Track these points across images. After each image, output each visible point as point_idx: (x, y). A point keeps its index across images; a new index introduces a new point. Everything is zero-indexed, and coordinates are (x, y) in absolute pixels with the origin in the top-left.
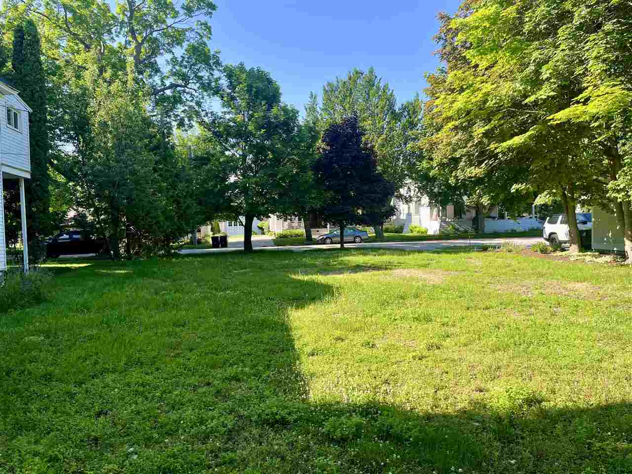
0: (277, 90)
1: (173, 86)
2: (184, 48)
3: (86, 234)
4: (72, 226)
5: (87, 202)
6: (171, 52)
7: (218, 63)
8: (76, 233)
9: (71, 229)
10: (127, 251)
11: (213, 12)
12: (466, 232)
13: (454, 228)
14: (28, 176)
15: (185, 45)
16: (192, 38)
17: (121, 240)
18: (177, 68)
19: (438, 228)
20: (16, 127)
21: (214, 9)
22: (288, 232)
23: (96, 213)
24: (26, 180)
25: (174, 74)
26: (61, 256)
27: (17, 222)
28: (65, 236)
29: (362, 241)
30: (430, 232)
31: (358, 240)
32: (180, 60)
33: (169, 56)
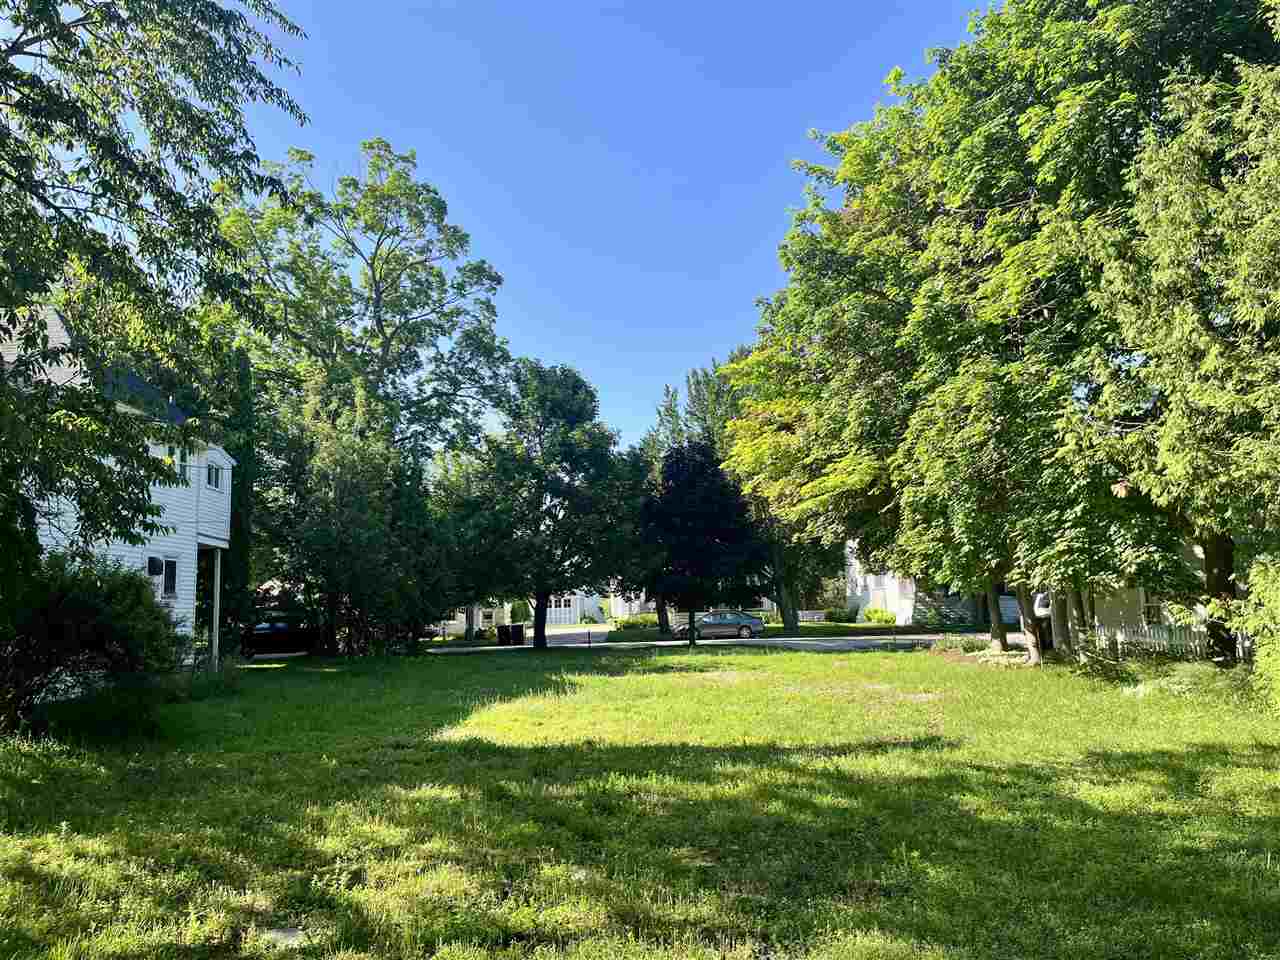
0: (591, 395)
1: (436, 393)
2: (454, 340)
3: (293, 622)
4: (274, 609)
5: (294, 576)
6: (434, 345)
7: (506, 358)
8: (278, 619)
9: (274, 614)
10: (348, 644)
11: (498, 287)
12: (962, 620)
13: (940, 614)
14: (225, 545)
15: (457, 335)
16: (466, 323)
17: (339, 628)
18: (443, 367)
19: (910, 613)
20: (217, 486)
21: (499, 283)
22: (639, 619)
23: (308, 591)
24: (222, 550)
25: (439, 378)
26: (256, 656)
27: (208, 604)
28: (265, 625)
29: (752, 635)
30: (900, 622)
31: (745, 632)
32: (447, 355)
33: (432, 352)
